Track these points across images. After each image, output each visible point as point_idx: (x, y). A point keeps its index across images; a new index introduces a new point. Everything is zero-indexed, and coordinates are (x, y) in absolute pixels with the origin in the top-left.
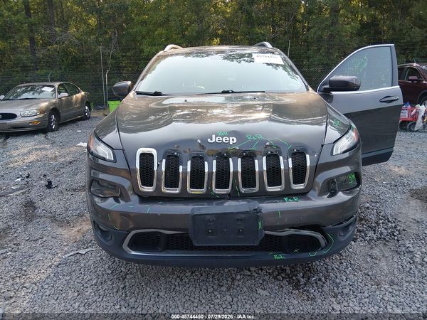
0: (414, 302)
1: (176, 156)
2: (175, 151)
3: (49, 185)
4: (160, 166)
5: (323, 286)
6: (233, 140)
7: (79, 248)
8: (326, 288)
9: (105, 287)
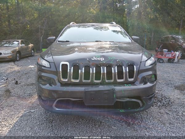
0: (180, 131)
1: (78, 66)
2: (77, 63)
3: (17, 83)
4: (70, 70)
5: (140, 125)
6: (102, 59)
7: (31, 110)
8: (142, 126)
9: (43, 126)
